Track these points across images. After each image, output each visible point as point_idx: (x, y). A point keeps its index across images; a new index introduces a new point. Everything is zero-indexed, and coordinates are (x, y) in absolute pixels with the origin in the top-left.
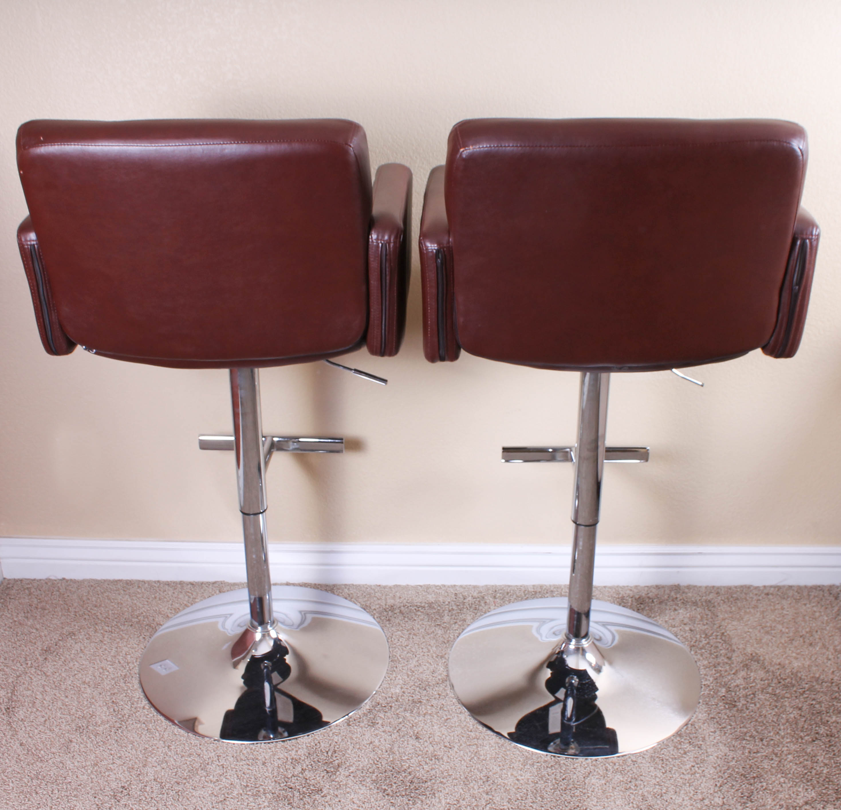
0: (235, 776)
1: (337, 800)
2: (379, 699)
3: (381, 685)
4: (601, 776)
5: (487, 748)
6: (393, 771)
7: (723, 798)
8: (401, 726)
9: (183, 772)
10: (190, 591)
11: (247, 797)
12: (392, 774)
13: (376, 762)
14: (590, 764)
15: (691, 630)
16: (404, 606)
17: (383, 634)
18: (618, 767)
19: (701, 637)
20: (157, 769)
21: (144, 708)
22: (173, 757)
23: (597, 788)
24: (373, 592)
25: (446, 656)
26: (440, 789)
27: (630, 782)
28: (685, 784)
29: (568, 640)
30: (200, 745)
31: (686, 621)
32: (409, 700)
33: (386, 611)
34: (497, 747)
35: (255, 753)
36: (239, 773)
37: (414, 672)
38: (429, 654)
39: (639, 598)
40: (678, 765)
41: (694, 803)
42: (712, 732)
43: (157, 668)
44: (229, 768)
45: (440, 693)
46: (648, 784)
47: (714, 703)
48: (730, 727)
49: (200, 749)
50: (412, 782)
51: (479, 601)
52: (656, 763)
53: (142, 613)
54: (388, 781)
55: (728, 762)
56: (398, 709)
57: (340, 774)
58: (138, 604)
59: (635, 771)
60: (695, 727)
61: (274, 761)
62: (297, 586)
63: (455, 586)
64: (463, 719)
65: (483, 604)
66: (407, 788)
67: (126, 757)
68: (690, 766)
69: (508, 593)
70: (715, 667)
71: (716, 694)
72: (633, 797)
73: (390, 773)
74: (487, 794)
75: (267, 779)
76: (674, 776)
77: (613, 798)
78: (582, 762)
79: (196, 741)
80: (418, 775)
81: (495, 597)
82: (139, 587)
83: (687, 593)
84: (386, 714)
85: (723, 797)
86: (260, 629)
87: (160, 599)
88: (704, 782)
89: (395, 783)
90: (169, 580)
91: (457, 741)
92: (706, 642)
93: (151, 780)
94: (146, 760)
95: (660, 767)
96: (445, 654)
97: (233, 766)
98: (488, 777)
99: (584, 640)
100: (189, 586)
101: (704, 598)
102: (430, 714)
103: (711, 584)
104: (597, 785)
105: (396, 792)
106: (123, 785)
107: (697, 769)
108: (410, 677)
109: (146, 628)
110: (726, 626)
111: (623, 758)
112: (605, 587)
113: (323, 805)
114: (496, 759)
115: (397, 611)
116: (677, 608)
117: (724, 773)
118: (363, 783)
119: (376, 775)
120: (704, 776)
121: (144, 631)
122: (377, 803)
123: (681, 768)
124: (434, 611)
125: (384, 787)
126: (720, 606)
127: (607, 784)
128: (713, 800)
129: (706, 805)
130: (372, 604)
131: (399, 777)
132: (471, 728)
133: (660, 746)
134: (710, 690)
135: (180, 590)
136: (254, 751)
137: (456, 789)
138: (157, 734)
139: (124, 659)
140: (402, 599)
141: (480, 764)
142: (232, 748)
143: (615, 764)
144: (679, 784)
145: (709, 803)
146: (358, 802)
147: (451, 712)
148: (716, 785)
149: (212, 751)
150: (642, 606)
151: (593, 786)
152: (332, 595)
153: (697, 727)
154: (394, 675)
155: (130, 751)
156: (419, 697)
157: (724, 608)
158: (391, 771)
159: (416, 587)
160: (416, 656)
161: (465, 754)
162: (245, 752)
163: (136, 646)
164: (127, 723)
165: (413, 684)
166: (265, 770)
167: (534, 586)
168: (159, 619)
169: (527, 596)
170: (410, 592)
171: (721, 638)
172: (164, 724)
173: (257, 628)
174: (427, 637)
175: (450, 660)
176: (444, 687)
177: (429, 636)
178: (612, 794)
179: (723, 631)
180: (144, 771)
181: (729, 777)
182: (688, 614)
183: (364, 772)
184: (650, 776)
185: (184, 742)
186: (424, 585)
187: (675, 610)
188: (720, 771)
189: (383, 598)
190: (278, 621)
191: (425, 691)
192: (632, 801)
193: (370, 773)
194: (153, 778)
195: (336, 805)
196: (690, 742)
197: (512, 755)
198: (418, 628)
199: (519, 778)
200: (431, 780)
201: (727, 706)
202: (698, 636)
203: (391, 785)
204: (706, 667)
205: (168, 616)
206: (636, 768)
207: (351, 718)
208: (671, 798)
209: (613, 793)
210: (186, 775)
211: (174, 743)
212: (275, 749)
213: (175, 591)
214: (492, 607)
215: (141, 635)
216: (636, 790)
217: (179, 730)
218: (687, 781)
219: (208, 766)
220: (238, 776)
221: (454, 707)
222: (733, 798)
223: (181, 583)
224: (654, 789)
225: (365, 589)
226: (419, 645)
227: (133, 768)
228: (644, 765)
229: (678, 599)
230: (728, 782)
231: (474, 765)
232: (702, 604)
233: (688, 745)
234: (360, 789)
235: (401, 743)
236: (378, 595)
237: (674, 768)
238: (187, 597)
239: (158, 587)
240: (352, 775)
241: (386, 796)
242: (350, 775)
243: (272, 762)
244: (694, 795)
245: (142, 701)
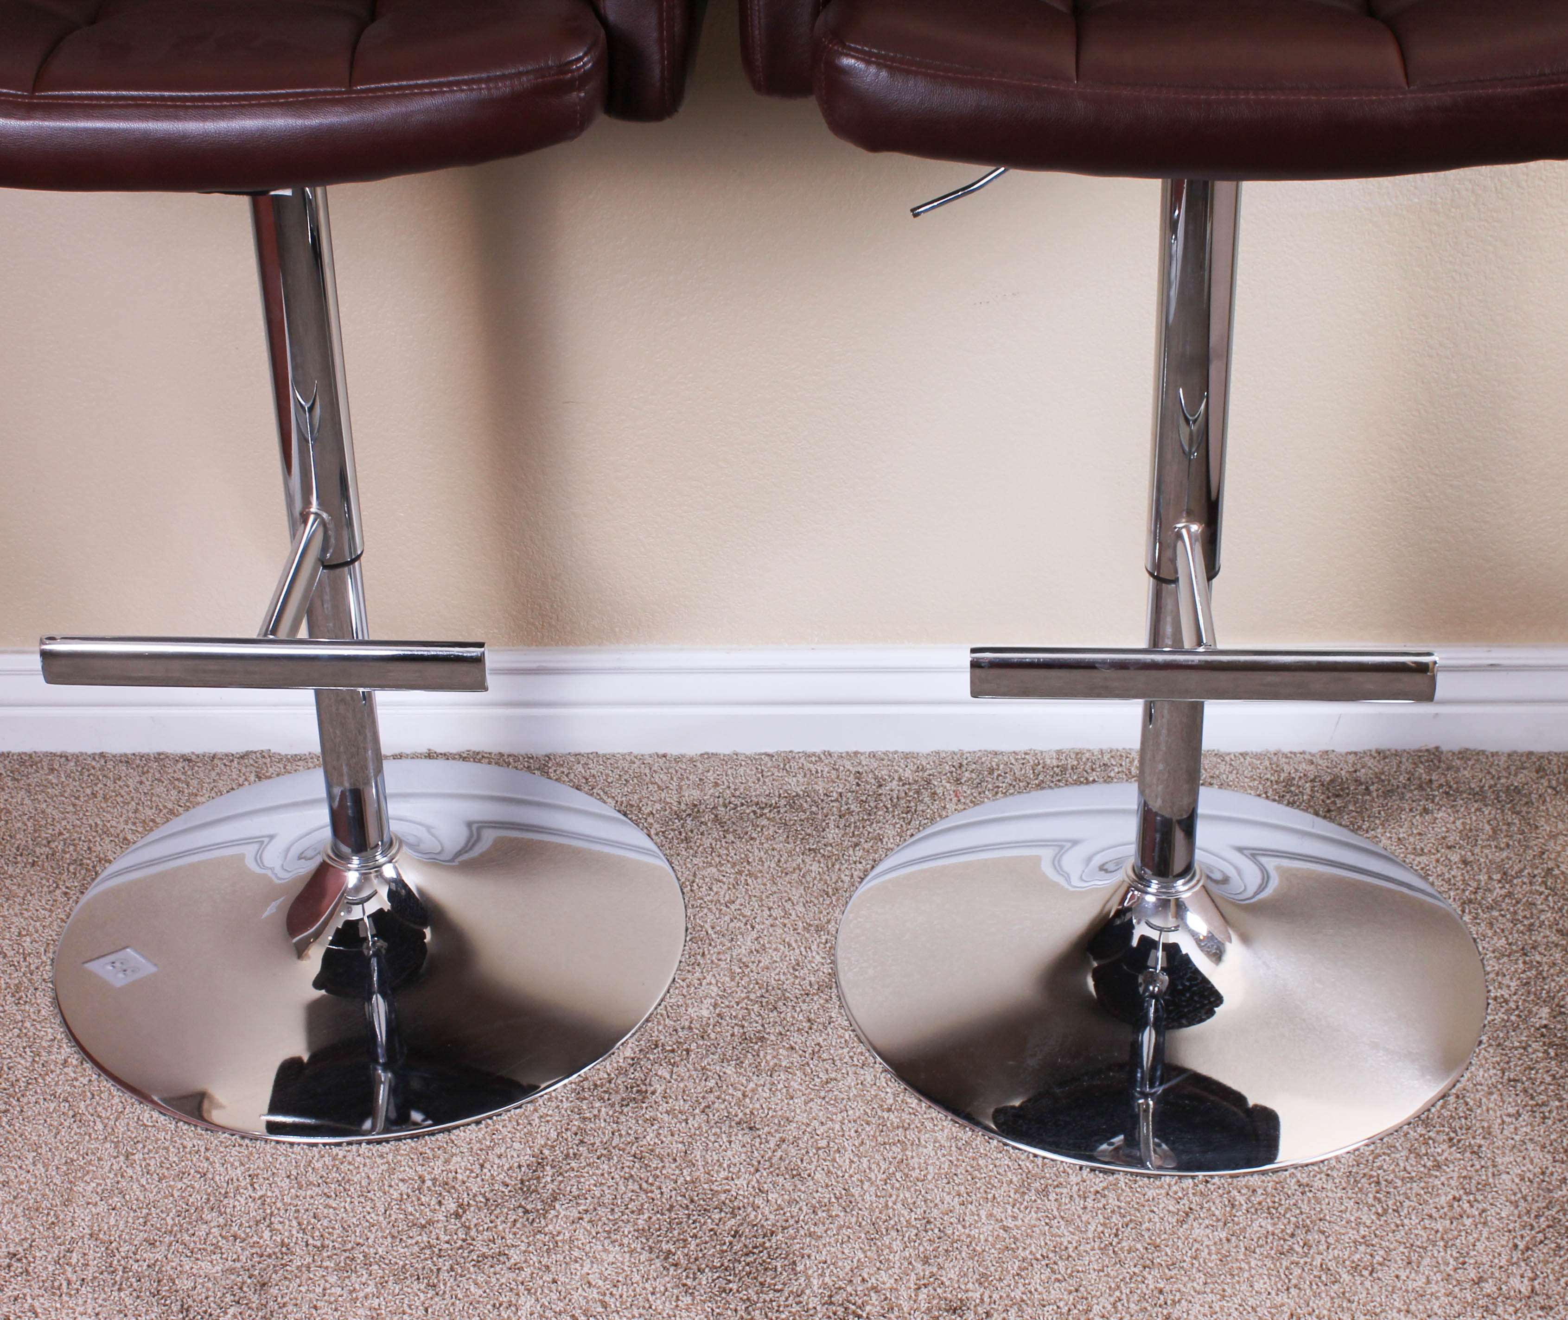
0: (295, 1223)
1: (548, 1278)
2: (658, 1032)
3: (662, 1000)
4: (1218, 1220)
5: (930, 1150)
6: (692, 1207)
7: (1532, 1279)
8: (711, 1097)
9: (164, 1216)
10: (183, 777)
11: (322, 1272)
12: (689, 1216)
13: (645, 1186)
14: (1191, 1191)
15: (1465, 862)
16: (725, 806)
17: (673, 874)
18: (1261, 1198)
19: (1490, 878)
20: (99, 1209)
21: (65, 1063)
22: (138, 1181)
23: (1206, 1251)
24: (647, 771)
25: (831, 927)
26: (806, 1251)
27: (1292, 1235)
28: (1434, 1243)
29: (1141, 881)
30: (207, 1149)
31: (1452, 838)
32: (733, 1035)
33: (679, 818)
34: (954, 1148)
35: (344, 1167)
36: (305, 1217)
37: (747, 966)
38: (786, 921)
39: (1332, 781)
40: (1417, 1194)
41: (1457, 1289)
42: (1509, 1115)
43: (103, 968)
44: (279, 1204)
45: (812, 1016)
46: (1337, 1241)
47: (1517, 1044)
48: (1557, 1103)
49: (207, 1159)
50: (736, 1234)
51: (918, 792)
52: (1361, 1190)
53: (61, 834)
54: (676, 1232)
55: (1550, 1191)
56: (707, 1056)
57: (557, 1216)
58: (49, 811)
59: (1305, 1208)
60: (1467, 1104)
61: (390, 1186)
62: (454, 759)
63: (856, 753)
64: (869, 1079)
65: (926, 796)
66: (725, 1248)
67: (21, 1183)
68: (1450, 1197)
69: (991, 771)
70: (1525, 954)
71: (1525, 1021)
72: (1297, 1271)
73: (682, 1213)
74: (926, 1261)
75: (374, 1229)
76: (1406, 1221)
77: (1246, 1275)
78: (1169, 1186)
79: (195, 1142)
80: (752, 1216)
81: (958, 781)
82: (52, 770)
83: (1458, 770)
84: (675, 1069)
85: (1530, 1275)
86: (356, 861)
87: (105, 798)
88: (1483, 1239)
89: (695, 1236)
90: (129, 751)
91: (853, 1133)
92: (1504, 892)
93: (83, 1237)
94: (71, 1189)
95: (1371, 1201)
96: (828, 922)
97: (287, 1199)
98: (929, 1222)
99: (1180, 882)
100: (180, 765)
101: (1503, 781)
102: (786, 1070)
103: (1523, 747)
104: (1206, 1242)
105: (696, 1259)
106: (12, 1250)
107: (1466, 1206)
108: (737, 978)
109: (72, 868)
110: (1559, 854)
111: (1274, 1177)
112: (1244, 755)
113: (511, 1290)
114: (949, 1178)
115: (708, 817)
116: (1430, 806)
117: (1537, 1217)
118: (614, 1237)
119: (646, 1216)
120: (1485, 1224)
121: (65, 876)
122: (647, 1285)
123: (1426, 1202)
124: (803, 816)
125: (665, 1247)
126: (1544, 801)
127: (1234, 1239)
128: (1506, 1283)
129: (1488, 1296)
130: (645, 801)
131: (705, 1223)
132: (891, 1101)
133: (1372, 1147)
134: (1509, 1012)
135: (158, 776)
136: (342, 1163)
137: (846, 1251)
138: (100, 1126)
139: (15, 946)
140: (720, 789)
141: (909, 1189)
142: (286, 1156)
143: (1254, 1191)
144: (1418, 1243)
145: (1494, 1289)
146: (601, 1283)
147: (838, 1063)
148: (1516, 1246)
149: (237, 1164)
150: (1339, 802)
151: (1196, 1245)
152: (544, 780)
153: (1471, 1103)
154: (697, 975)
155: (31, 1168)
156: (760, 1028)
157: (1555, 807)
158: (687, 1207)
159: (755, 760)
160: (753, 928)
161: (873, 1166)
162: (318, 1165)
163: (47, 914)
164: (24, 1100)
165: (743, 995)
166: (368, 1209)
167: (1059, 752)
168: (105, 846)
169: (1041, 778)
170: (741, 771)
171: (1544, 883)
172: (116, 1100)
173: (348, 860)
174: (782, 881)
175: (840, 937)
176: (822, 1002)
177: (787, 879)
178: (1243, 1265)
179: (1551, 864)
180: (66, 1215)
181: (1549, 1226)
182: (1459, 823)
183: (616, 1210)
184: (1344, 1222)
185: (167, 1144)
186: (779, 754)
187: (1426, 811)
188: (1528, 1212)
189: (674, 786)
190: (401, 842)
191: (775, 1013)
192: (1294, 1281)
193: (633, 1212)
194: (87, 1231)
195: (546, 1291)
196: (1451, 1139)
197: (991, 1167)
198: (761, 859)
199: (1010, 1223)
200: (784, 1228)
201: (1552, 1052)
202: (1483, 878)
203: (685, 1240)
204: (1500, 955)
205: (125, 839)
206: (1309, 1201)
207: (586, 1079)
208: (1397, 1277)
209: (1249, 1263)
210: (170, 1222)
211: (140, 1146)
212: (395, 1157)
213: (144, 779)
214: (951, 806)
215: (57, 887)
216: (1306, 1255)
217: (156, 1114)
218: (1439, 1235)
219: (226, 1201)
220: (299, 1224)
221: (846, 1050)
222: (1558, 1280)
223: (160, 757)
224: (1351, 1254)
225: (626, 765)
226: (761, 900)
227: (37, 1210)
228: (1330, 1194)
229: (1435, 785)
230: (1546, 1238)
231: (894, 1192)
232: (1497, 797)
233: (1445, 1146)
234: (605, 1250)
235: (712, 1138)
236: (661, 778)
237: (1407, 1203)
238: (174, 793)
239: (102, 769)
240: (586, 1217)
241: (672, 1269)
242: (581, 1219)
243: (387, 1188)
244: (1455, 1270)
245: (60, 1047)
